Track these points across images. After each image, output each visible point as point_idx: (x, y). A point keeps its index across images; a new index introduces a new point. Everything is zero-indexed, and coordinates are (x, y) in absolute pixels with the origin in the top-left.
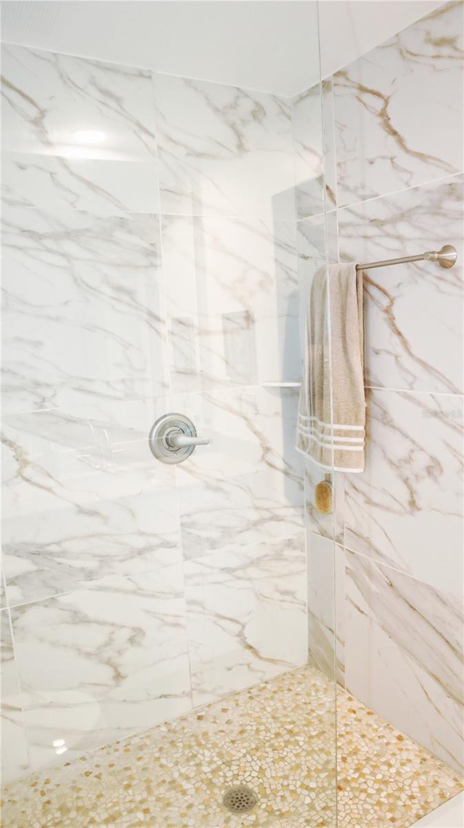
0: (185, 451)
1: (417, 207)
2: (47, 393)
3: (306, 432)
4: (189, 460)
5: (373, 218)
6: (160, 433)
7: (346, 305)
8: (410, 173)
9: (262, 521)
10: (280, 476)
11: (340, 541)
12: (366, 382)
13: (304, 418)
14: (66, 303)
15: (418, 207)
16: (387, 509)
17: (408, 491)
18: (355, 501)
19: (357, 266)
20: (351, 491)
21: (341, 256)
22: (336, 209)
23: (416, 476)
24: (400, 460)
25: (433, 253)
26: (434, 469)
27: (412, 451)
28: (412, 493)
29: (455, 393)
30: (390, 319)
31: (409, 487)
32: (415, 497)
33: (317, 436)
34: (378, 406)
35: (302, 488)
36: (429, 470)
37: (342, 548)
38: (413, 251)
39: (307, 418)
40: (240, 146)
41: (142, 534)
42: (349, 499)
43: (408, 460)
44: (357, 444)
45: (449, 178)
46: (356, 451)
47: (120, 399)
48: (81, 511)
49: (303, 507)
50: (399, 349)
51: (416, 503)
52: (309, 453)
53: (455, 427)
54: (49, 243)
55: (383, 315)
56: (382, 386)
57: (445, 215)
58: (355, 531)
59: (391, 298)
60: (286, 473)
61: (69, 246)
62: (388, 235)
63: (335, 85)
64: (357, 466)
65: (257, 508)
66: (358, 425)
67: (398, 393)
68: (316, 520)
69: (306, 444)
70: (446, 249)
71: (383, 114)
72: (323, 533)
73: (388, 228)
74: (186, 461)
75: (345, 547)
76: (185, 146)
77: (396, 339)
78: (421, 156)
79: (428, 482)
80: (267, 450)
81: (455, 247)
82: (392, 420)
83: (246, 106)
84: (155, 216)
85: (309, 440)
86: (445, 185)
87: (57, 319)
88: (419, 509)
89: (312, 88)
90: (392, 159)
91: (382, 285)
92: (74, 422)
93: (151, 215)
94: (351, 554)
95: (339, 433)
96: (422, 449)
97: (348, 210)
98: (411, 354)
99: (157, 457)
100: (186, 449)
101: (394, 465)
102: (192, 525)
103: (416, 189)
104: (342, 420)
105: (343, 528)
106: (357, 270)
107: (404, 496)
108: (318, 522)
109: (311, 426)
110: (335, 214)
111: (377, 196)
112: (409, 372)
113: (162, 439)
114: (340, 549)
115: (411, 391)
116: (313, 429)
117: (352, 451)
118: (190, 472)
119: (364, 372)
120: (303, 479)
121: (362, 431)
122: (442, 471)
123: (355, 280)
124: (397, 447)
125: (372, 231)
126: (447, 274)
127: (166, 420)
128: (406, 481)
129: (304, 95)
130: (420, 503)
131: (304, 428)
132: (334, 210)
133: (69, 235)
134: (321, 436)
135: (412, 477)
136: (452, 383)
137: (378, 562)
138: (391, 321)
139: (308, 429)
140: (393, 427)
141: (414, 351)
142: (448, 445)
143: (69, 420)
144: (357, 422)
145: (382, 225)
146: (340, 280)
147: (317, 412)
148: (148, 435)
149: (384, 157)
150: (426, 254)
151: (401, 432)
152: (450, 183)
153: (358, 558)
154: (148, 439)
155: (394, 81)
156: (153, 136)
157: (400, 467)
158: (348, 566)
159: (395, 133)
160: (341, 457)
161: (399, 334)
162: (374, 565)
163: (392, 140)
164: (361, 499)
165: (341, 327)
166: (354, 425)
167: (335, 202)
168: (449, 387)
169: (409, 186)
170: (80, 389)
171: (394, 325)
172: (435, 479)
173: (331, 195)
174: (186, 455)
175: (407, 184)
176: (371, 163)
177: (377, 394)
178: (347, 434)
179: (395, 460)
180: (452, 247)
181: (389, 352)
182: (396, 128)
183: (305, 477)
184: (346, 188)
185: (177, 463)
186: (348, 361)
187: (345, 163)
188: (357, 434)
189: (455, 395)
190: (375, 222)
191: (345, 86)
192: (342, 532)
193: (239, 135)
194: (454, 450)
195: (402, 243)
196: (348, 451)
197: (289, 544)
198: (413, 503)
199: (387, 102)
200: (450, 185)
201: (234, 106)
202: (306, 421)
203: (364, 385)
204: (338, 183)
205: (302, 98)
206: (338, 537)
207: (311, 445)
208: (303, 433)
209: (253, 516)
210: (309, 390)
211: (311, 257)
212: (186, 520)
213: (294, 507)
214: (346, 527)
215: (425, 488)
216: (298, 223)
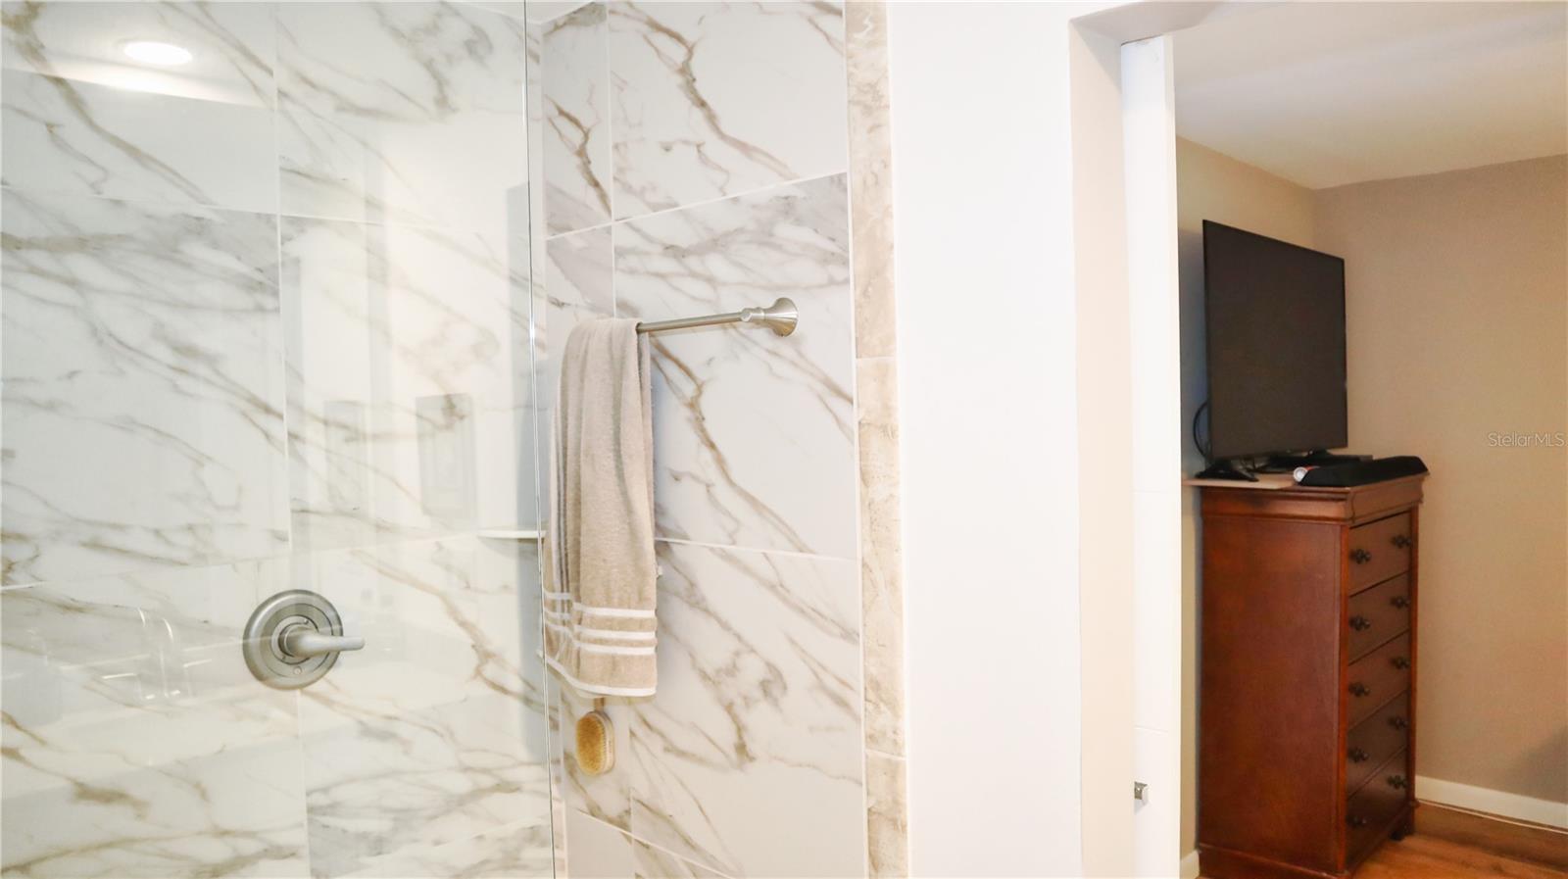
0: (317, 664)
1: (736, 230)
2: (20, 553)
3: (554, 621)
4: (329, 682)
5: (669, 242)
6: (268, 629)
7: (620, 391)
8: (726, 172)
9: (478, 793)
10: (515, 706)
11: (624, 825)
12: (658, 528)
13: (550, 596)
14: (72, 375)
15: (740, 231)
16: (701, 761)
17: (733, 727)
18: (648, 749)
19: (639, 325)
20: (641, 731)
21: (618, 306)
22: (611, 223)
23: (745, 698)
24: (718, 671)
25: (758, 310)
26: (772, 685)
27: (737, 654)
28: (740, 729)
29: (801, 551)
30: (697, 418)
31: (735, 719)
32: (746, 738)
33: (572, 629)
34: (680, 573)
35: (555, 726)
36: (765, 686)
37: (628, 838)
38: (731, 304)
39: (558, 596)
40: (443, 101)
41: (224, 833)
42: (637, 745)
43: (732, 670)
44: (641, 644)
45: (784, 187)
46: (641, 657)
47: (183, 564)
48: (85, 793)
49: (558, 761)
50: (712, 474)
51: (748, 749)
52: (559, 661)
53: (802, 611)
54: (39, 258)
55: (686, 412)
56: (686, 537)
57: (779, 248)
58: (646, 803)
59: (699, 383)
60: (527, 701)
61: (82, 266)
62: (694, 275)
63: (612, 12)
64: (643, 682)
65: (467, 769)
66: (643, 608)
67: (712, 549)
68: (581, 787)
69: (555, 643)
70: (781, 303)
71: (684, 70)
72: (594, 811)
73: (693, 262)
74: (319, 682)
75: (632, 835)
76: (333, 94)
77: (707, 455)
78: (743, 147)
79: (764, 707)
80: (485, 656)
81: (795, 302)
82: (704, 599)
83: (456, 31)
84: (268, 219)
85: (562, 639)
86: (778, 198)
87: (51, 406)
88: (752, 759)
89: (575, 13)
90: (698, 146)
91: (684, 360)
92: (80, 610)
93: (259, 215)
94: (645, 849)
95: (609, 624)
96: (753, 651)
97: (629, 225)
98: (731, 483)
99: (259, 677)
100: (320, 660)
101: (710, 679)
102: (333, 808)
103: (735, 200)
104: (616, 600)
105: (629, 799)
106: (639, 332)
107: (725, 734)
108: (585, 792)
109: (563, 611)
110: (608, 230)
111: (676, 205)
112: (728, 514)
113: (270, 641)
114: (624, 840)
115: (733, 547)
116: (566, 616)
117: (632, 657)
118: (328, 702)
119: (656, 511)
120: (556, 710)
121: (651, 619)
122: (785, 688)
123: (636, 350)
124: (712, 647)
125: (667, 265)
126: (782, 346)
127: (277, 605)
128: (729, 708)
129: (560, 23)
130: (753, 747)
131: (551, 614)
132: (608, 224)
133: (83, 243)
134: (577, 628)
135: (739, 701)
136: (795, 534)
137: (691, 861)
138: (699, 422)
139: (557, 615)
140: (706, 611)
141: (735, 476)
142: (793, 642)
143: (69, 608)
144: (641, 602)
145: (683, 256)
146: (610, 349)
147: (572, 585)
148: (242, 634)
149: (686, 142)
150: (747, 311)
151: (719, 620)
152: (785, 194)
153: (655, 856)
154: (241, 642)
155: (701, 19)
156: (270, 72)
157: (719, 683)
158: (639, 873)
159: (703, 104)
160: (614, 667)
161: (712, 446)
162: (682, 866)
163: (698, 114)
164: (657, 745)
165: (612, 432)
166: (636, 608)
167: (609, 211)
168: (791, 541)
169: (724, 194)
170: (95, 545)
171: (703, 430)
172: (775, 703)
173: (603, 197)
174: (318, 672)
175: (722, 191)
176: (667, 150)
177: (680, 551)
178: (624, 625)
179: (710, 671)
180: (791, 301)
181: (695, 478)
182: (705, 96)
183: (560, 705)
184: (628, 189)
185: (301, 687)
186: (625, 494)
187: (625, 144)
188: (641, 625)
189: (800, 555)
190: (672, 251)
191: (626, 15)
192: (627, 808)
193: (440, 82)
194: (803, 651)
195: (715, 288)
196: (625, 658)
197: (533, 835)
198: (741, 748)
199: (690, 51)
200: (786, 198)
201: (432, 30)
202: (554, 601)
203: (656, 535)
204: (615, 179)
205: (557, 27)
206: (620, 817)
207: (563, 647)
208: (549, 623)
209: (461, 784)
210: (559, 544)
211: (569, 305)
212: (320, 800)
213: (538, 764)
214: (634, 799)
215: (760, 720)
216: (548, 241)
